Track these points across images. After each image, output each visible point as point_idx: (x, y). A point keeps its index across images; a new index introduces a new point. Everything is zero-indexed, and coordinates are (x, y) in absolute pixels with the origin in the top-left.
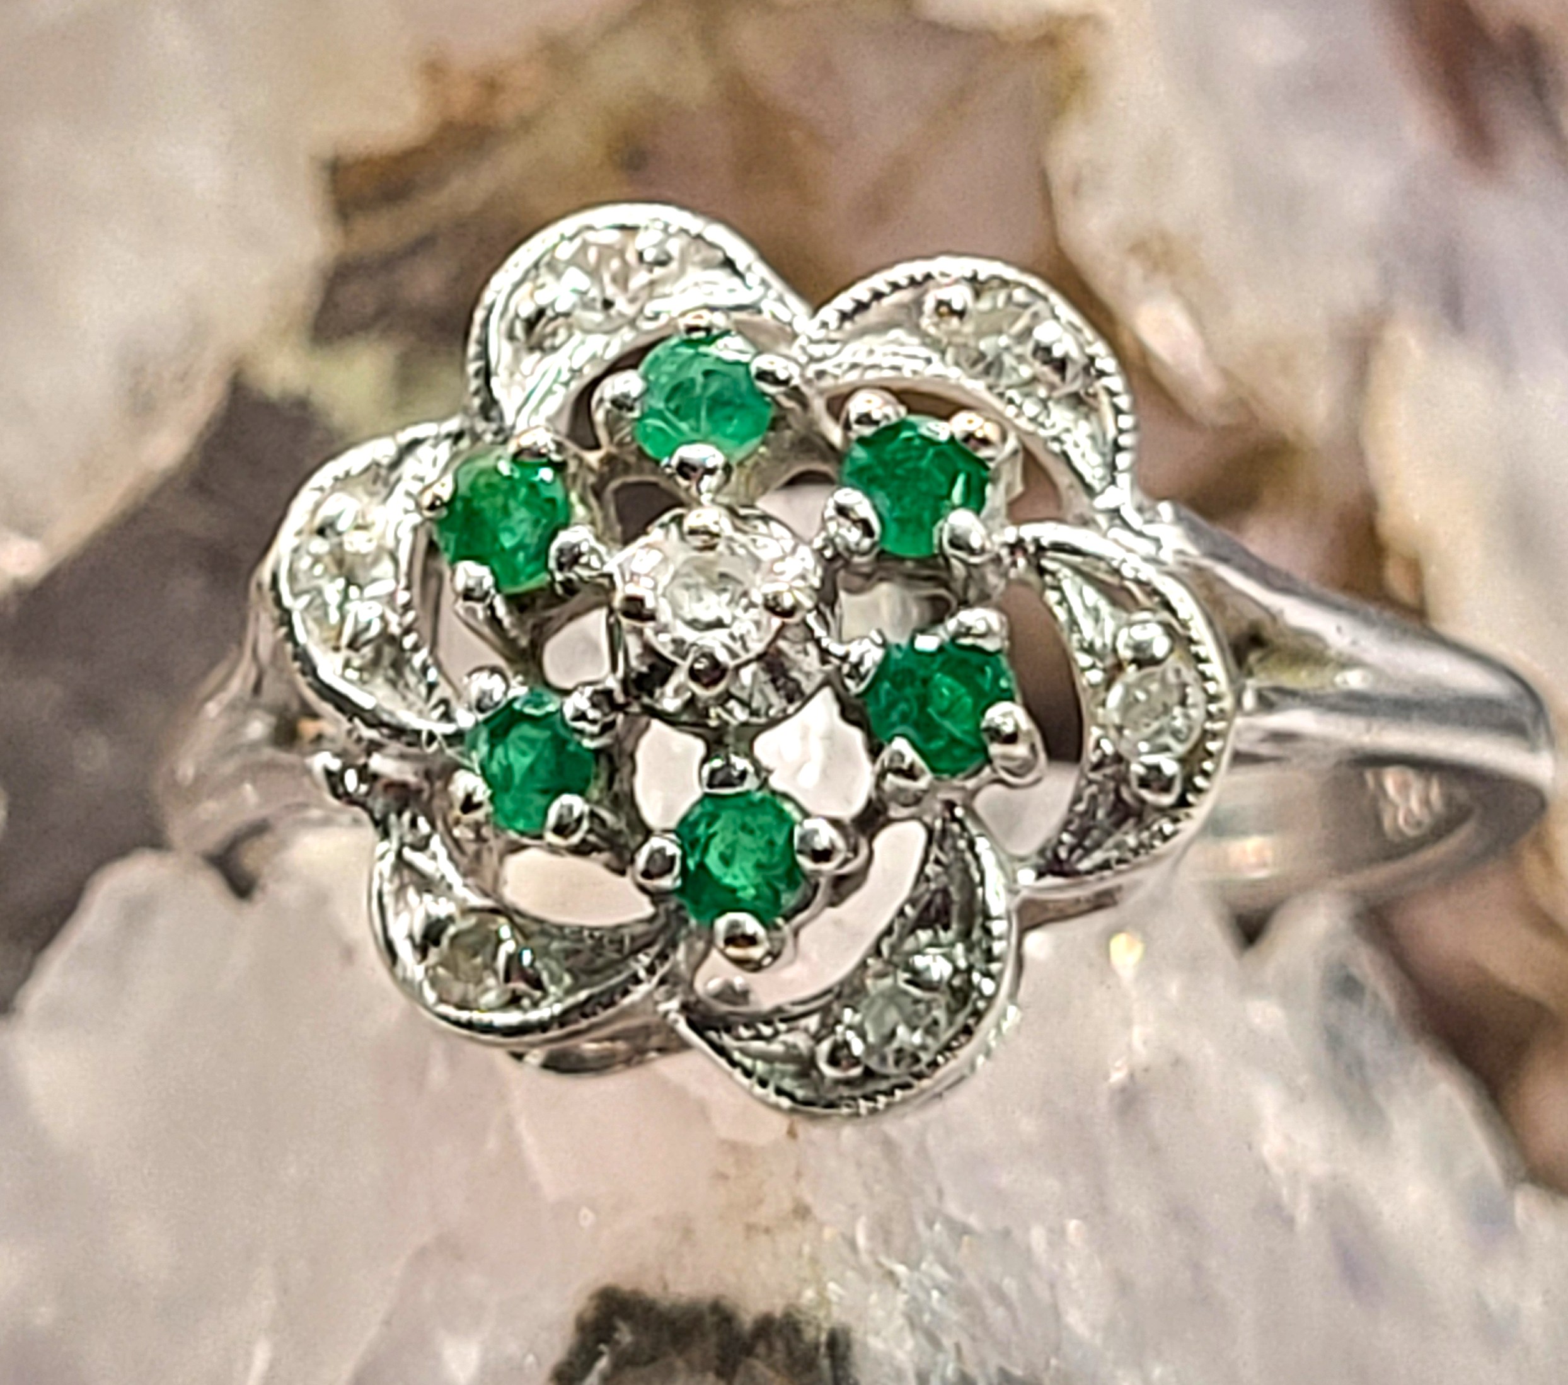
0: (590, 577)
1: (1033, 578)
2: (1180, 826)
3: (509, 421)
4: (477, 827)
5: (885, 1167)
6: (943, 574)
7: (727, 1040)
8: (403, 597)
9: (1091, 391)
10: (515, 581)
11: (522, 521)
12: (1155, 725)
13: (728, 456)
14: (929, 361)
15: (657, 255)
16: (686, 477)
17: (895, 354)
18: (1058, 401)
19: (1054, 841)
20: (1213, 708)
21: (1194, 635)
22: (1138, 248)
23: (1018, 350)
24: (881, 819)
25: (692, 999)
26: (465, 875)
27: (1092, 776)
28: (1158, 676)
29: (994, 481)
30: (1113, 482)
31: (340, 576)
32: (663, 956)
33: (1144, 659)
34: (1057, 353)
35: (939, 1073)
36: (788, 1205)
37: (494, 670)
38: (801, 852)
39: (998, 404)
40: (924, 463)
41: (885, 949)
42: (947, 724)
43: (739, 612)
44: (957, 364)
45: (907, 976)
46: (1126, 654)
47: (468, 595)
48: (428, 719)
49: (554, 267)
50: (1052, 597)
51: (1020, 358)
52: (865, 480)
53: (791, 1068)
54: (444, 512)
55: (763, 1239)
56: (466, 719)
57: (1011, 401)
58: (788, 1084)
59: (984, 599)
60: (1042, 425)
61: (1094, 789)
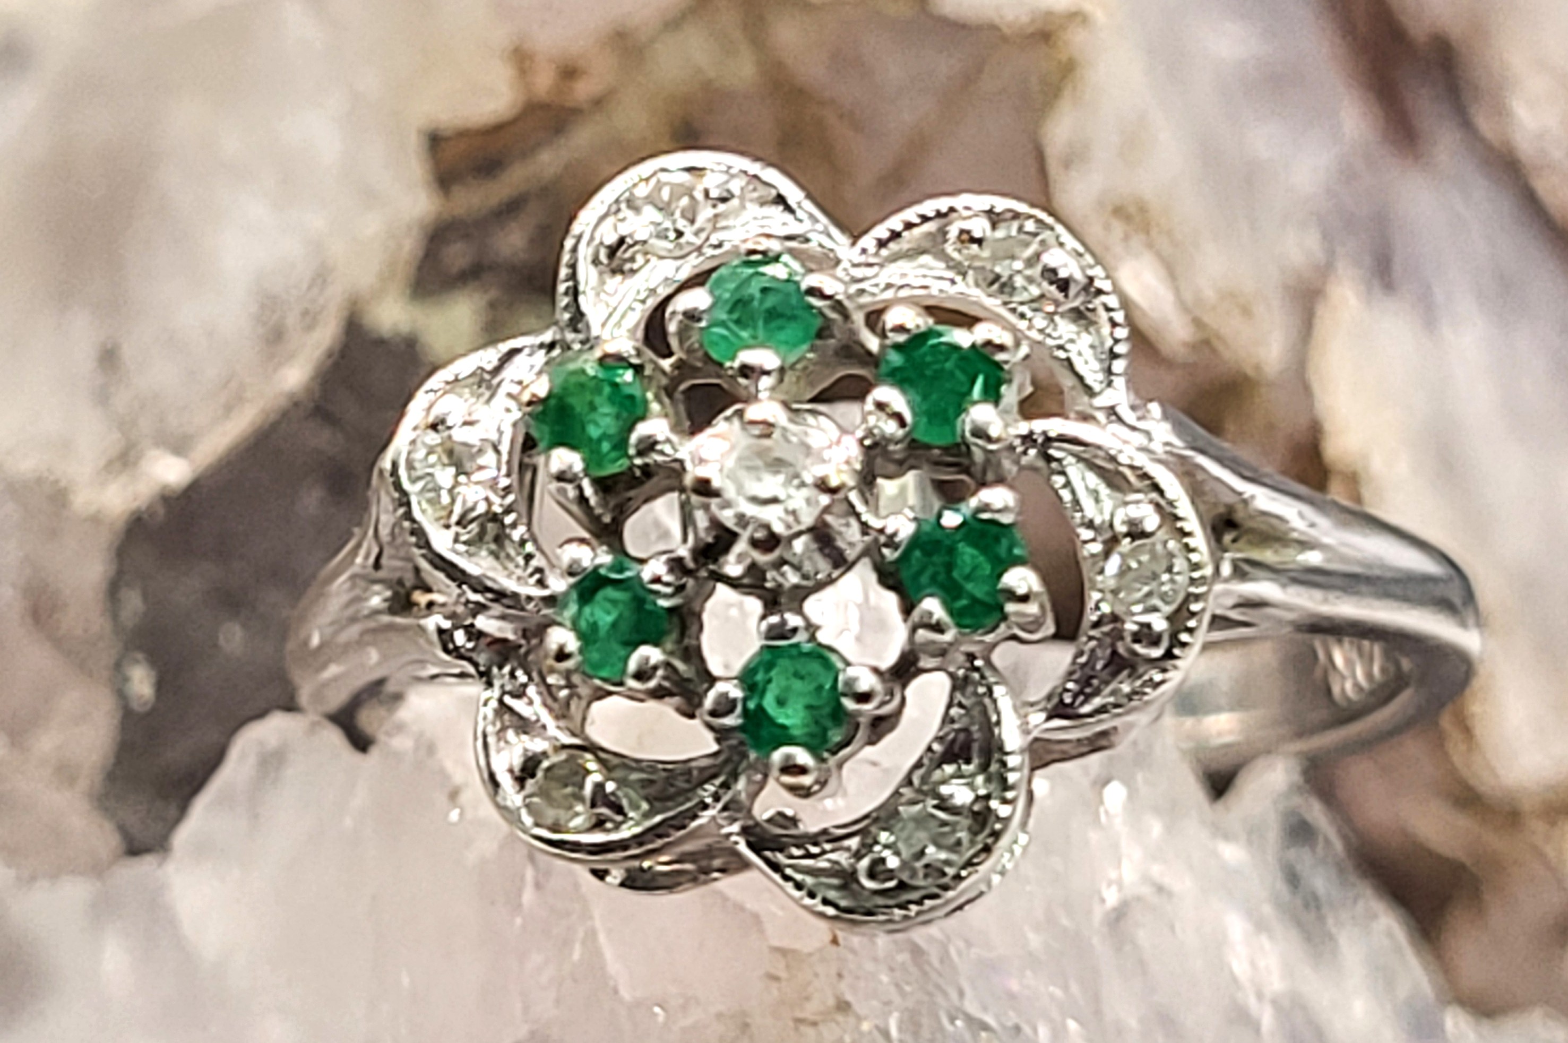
0: (665, 462)
1: (1041, 463)
2: (1167, 675)
3: (595, 332)
4: (568, 674)
5: (913, 969)
6: (965, 461)
7: (780, 858)
8: (504, 482)
9: (1090, 306)
10: (600, 465)
11: (606, 415)
12: (1146, 589)
13: (783, 360)
14: (953, 282)
15: (720, 194)
16: (746, 376)
17: (924, 276)
18: (1062, 315)
19: (1060, 690)
20: (1196, 575)
21: (1180, 512)
22: (1119, 212)
23: (1028, 272)
24: (913, 669)
25: (750, 823)
26: (557, 718)
27: (1092, 633)
28: (1148, 548)
29: (1010, 381)
30: (1110, 384)
31: (450, 465)
32: (726, 786)
33: (1136, 533)
34: (1063, 274)
35: (964, 885)
36: (831, 1002)
37: (582, 541)
38: (845, 695)
39: (1012, 319)
40: (949, 365)
41: (916, 781)
42: (969, 586)
43: (792, 491)
44: (977, 285)
45: (935, 802)
46: (1121, 528)
47: (561, 477)
48: (527, 584)
49: (632, 204)
50: (1059, 480)
51: (1030, 280)
52: (899, 379)
53: (835, 881)
54: (540, 408)
55: (809, 1031)
56: (558, 584)
57: (1022, 316)
58: (832, 895)
59: (1000, 480)
60: (1049, 336)
61: (1093, 643)
